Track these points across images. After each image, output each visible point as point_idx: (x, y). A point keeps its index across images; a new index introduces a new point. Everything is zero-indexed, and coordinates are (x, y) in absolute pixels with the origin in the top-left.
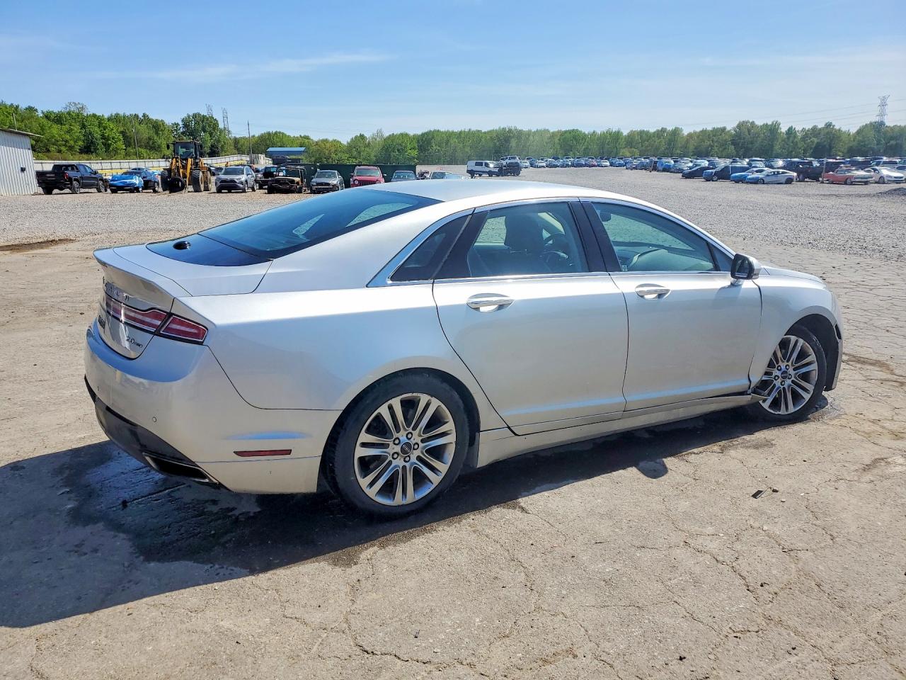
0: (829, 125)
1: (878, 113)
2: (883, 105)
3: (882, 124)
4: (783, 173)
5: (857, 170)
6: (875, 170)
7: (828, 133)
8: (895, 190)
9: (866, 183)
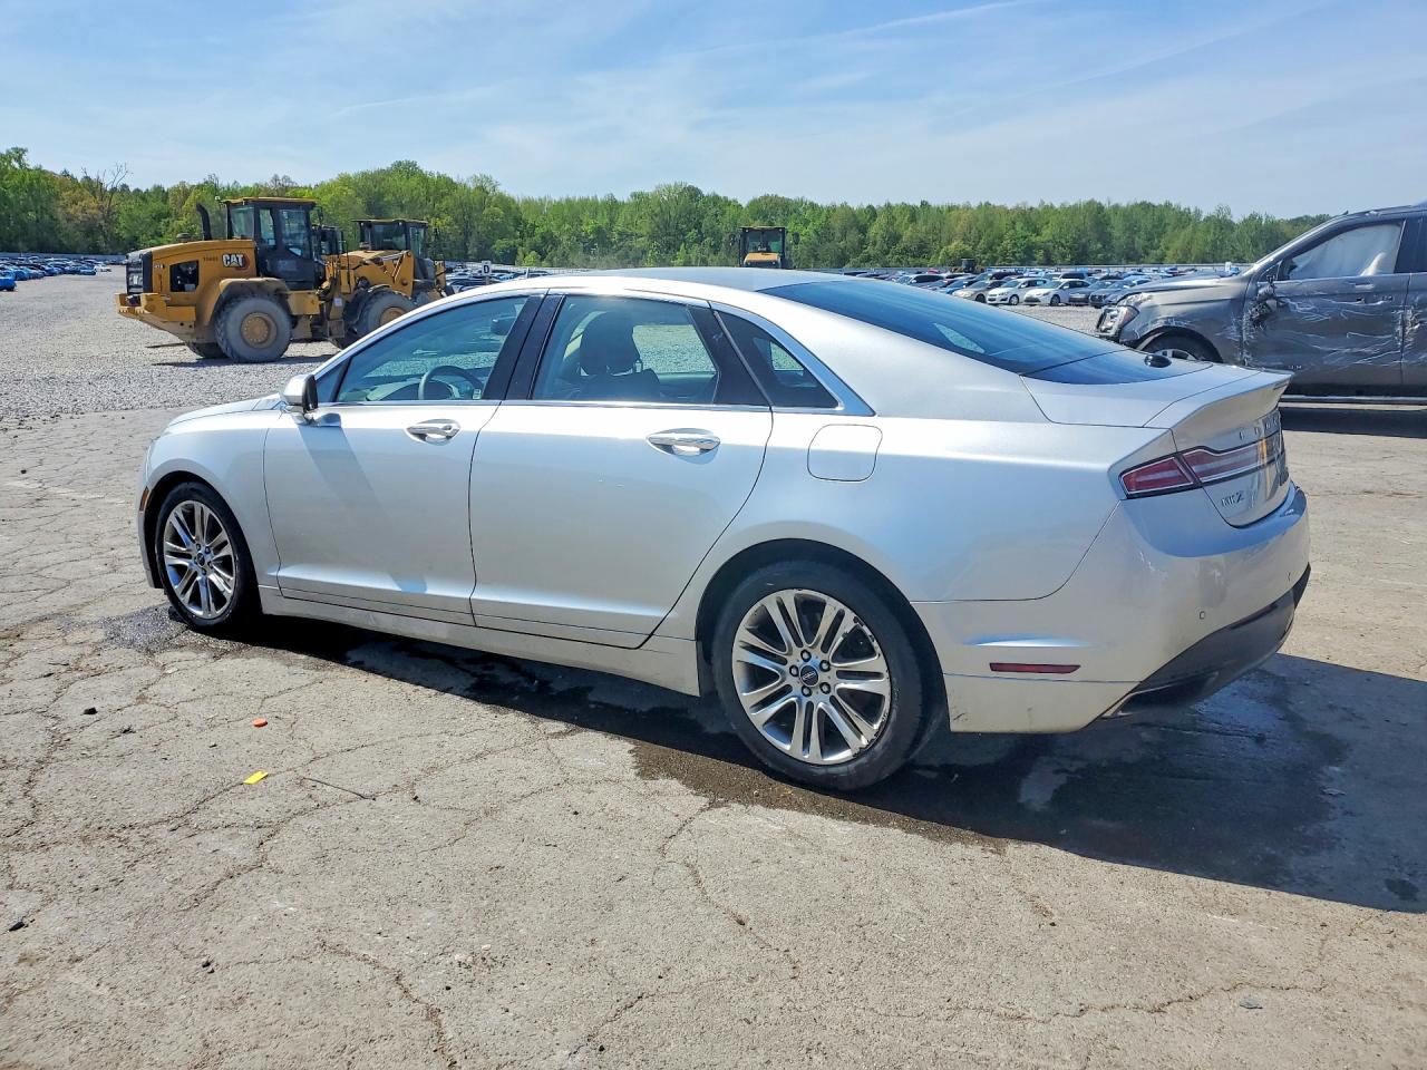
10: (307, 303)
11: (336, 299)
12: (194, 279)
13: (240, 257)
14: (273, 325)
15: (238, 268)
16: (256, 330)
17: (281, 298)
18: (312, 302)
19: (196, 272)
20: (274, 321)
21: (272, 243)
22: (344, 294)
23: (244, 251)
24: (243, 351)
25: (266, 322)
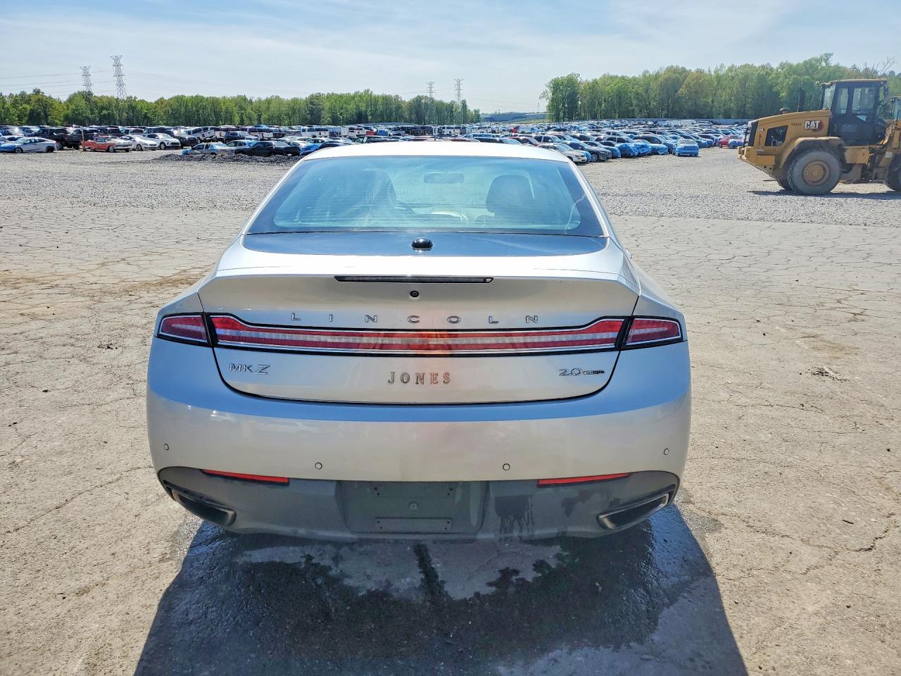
0: (37, 92)
1: (83, 82)
2: (86, 75)
3: (90, 94)
4: (40, 141)
5: (115, 138)
6: (131, 138)
7: (39, 100)
8: (167, 156)
9: (127, 150)
10: (860, 155)
11: (887, 153)
12: (782, 138)
13: (817, 122)
14: (827, 169)
15: (815, 130)
16: (815, 173)
17: (839, 152)
18: (864, 154)
19: (785, 133)
20: (829, 168)
21: (843, 112)
22: (895, 149)
23: (821, 118)
24: (801, 185)
25: (824, 168)
